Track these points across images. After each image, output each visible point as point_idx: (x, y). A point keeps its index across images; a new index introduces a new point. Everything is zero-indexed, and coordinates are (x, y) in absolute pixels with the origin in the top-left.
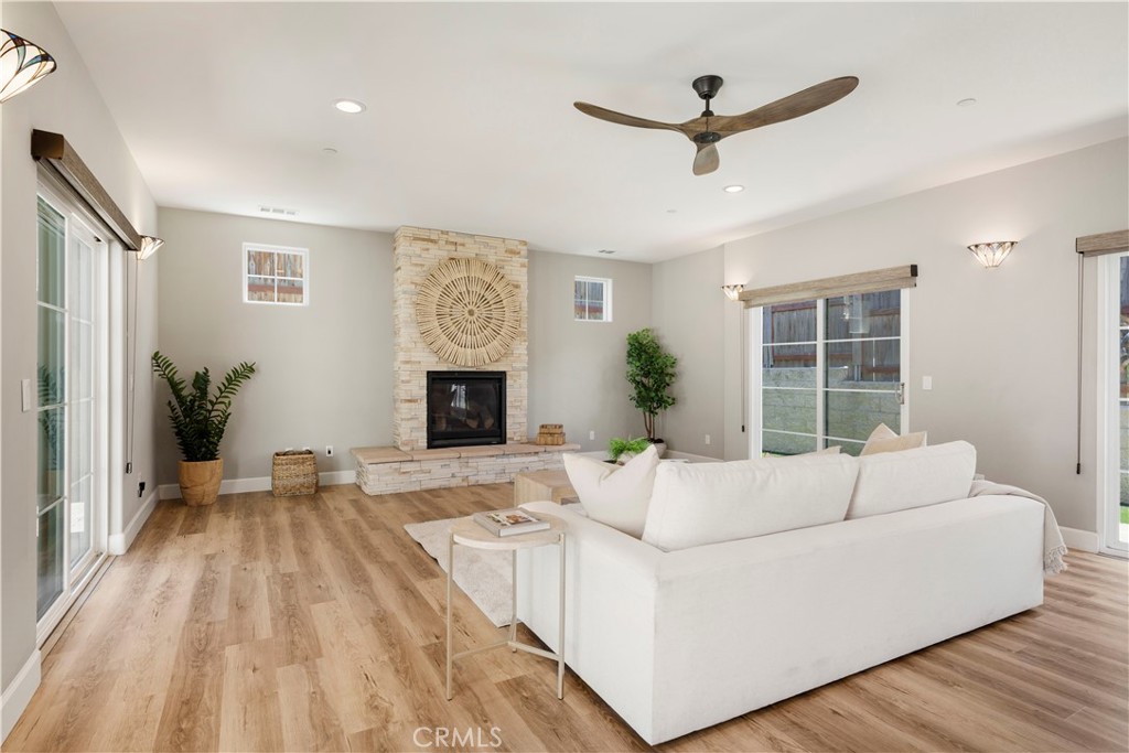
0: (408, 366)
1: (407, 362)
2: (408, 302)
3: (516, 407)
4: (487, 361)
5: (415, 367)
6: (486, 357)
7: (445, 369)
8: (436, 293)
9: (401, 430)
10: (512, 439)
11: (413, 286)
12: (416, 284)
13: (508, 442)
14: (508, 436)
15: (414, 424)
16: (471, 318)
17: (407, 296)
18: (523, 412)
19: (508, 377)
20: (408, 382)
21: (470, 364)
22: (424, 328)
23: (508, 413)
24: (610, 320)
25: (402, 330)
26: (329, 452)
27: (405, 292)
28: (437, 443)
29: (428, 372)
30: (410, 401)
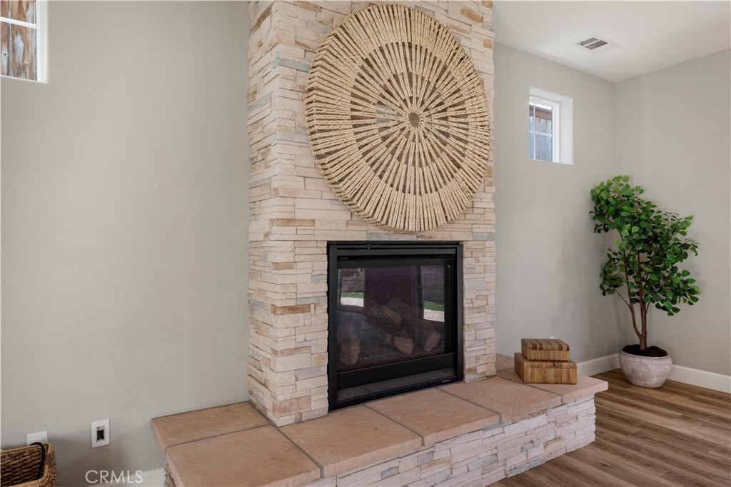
0: (289, 231)
1: (288, 222)
2: (289, 85)
3: (480, 309)
4: (442, 221)
5: (304, 232)
6: (440, 212)
7: (362, 237)
8: (350, 70)
9: (274, 378)
10: (473, 370)
11: (299, 52)
12: (307, 49)
13: (468, 377)
14: (467, 366)
15: (302, 360)
16: (414, 131)
17: (288, 72)
18: (489, 319)
19: (466, 253)
20: (290, 266)
21: (412, 228)
22: (323, 146)
23: (467, 321)
24: (568, 160)
25: (275, 150)
26: (101, 434)
27: (283, 63)
28: (346, 394)
29: (330, 245)
30: (293, 309)
